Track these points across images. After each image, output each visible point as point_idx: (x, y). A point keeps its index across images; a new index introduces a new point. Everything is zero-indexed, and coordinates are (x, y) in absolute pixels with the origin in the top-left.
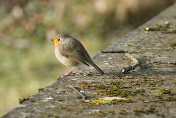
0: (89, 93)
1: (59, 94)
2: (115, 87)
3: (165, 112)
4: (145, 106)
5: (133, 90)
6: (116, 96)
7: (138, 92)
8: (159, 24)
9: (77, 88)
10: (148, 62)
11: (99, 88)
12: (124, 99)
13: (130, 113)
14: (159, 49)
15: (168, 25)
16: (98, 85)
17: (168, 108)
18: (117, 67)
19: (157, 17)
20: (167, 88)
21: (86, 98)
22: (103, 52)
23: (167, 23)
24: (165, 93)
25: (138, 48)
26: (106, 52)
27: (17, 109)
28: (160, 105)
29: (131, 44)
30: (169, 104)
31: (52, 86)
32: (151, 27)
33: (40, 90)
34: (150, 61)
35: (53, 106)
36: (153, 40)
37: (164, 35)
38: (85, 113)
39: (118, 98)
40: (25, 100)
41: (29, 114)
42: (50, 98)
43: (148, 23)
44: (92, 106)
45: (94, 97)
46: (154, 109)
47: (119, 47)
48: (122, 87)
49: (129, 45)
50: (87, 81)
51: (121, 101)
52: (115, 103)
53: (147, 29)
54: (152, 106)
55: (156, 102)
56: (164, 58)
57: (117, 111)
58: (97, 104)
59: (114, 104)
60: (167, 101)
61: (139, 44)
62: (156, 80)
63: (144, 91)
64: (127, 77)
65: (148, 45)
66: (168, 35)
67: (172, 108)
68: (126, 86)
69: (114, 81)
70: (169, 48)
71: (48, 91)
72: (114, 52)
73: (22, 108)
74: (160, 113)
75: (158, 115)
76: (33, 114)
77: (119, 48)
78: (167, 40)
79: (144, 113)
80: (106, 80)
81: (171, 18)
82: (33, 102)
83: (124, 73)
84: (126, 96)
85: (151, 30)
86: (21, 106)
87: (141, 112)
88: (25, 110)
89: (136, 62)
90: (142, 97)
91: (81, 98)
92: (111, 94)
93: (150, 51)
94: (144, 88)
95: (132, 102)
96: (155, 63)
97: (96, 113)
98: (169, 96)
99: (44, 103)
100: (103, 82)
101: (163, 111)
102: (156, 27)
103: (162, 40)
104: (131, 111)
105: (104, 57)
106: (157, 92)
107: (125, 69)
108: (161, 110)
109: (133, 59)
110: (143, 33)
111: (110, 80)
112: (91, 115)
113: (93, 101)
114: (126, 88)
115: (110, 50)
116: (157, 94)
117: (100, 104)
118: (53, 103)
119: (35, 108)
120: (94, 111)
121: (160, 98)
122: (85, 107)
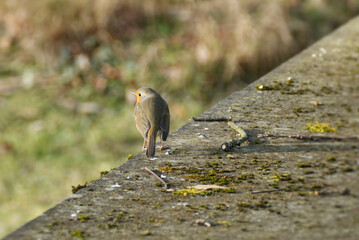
0: (173, 178)
1: (131, 179)
2: (211, 171)
3: (281, 208)
4: (254, 198)
5: (237, 175)
6: (213, 183)
7: (244, 178)
8: (278, 81)
9: (156, 172)
10: (260, 136)
11: (189, 172)
12: (223, 188)
13: (232, 208)
14: (277, 116)
15: (291, 81)
16: (187, 168)
17: (286, 201)
18: (215, 142)
19: (277, 70)
20: (286, 173)
21: (169, 186)
22: (196, 120)
23: (289, 79)
24: (283, 180)
25: (247, 114)
26: (200, 120)
27: (69, 200)
28: (276, 196)
29: (237, 108)
30: (288, 195)
31: (120, 169)
32: (267, 85)
33: (102, 173)
34: (263, 133)
35: (121, 197)
36: (269, 104)
37: (285, 97)
38: (167, 208)
39: (215, 187)
40: (80, 187)
41: (85, 208)
42: (117, 185)
43: (262, 79)
44: (177, 198)
45: (180, 185)
46: (266, 203)
47: (219, 112)
48: (221, 170)
49: (234, 111)
50: (171, 161)
51: (219, 191)
52: (210, 193)
53: (261, 87)
54: (263, 199)
55: (269, 192)
56: (284, 129)
57: (213, 205)
58: (185, 194)
59: (209, 195)
60: (286, 190)
61: (248, 109)
62: (270, 161)
63: (253, 177)
64: (229, 156)
65: (262, 111)
66: (291, 96)
67: (291, 201)
68: (228, 169)
69: (211, 162)
70: (292, 115)
71: (114, 175)
72: (212, 121)
73: (75, 199)
74: (274, 208)
75: (272, 211)
76: (91, 208)
77: (220, 114)
78: (289, 103)
79: (252, 208)
80: (199, 160)
81: (295, 72)
82: (92, 190)
83: (225, 150)
84: (226, 183)
85: (266, 89)
86: (75, 196)
87: (248, 206)
88: (79, 203)
89: (242, 134)
90: (250, 185)
91: (161, 186)
92: (204, 181)
93: (264, 119)
94: (254, 173)
95: (234, 193)
96: (269, 136)
97: (182, 208)
98: (288, 185)
99: (108, 192)
100: (195, 164)
101: (279, 205)
102: (273, 85)
103: (281, 103)
104: (233, 205)
105: (198, 128)
106: (272, 179)
107: (226, 144)
108: (277, 203)
109: (239, 131)
110: (254, 93)
111: (204, 160)
112: (175, 210)
113: (179, 191)
114: (228, 172)
115: (207, 117)
116: (272, 181)
117: (188, 194)
118: (121, 193)
119: (94, 200)
120: (179, 204)
121: (276, 186)
122: (167, 199)
